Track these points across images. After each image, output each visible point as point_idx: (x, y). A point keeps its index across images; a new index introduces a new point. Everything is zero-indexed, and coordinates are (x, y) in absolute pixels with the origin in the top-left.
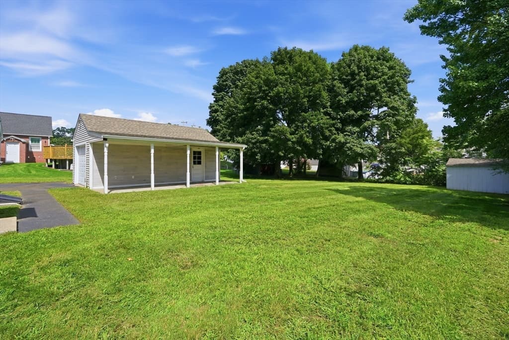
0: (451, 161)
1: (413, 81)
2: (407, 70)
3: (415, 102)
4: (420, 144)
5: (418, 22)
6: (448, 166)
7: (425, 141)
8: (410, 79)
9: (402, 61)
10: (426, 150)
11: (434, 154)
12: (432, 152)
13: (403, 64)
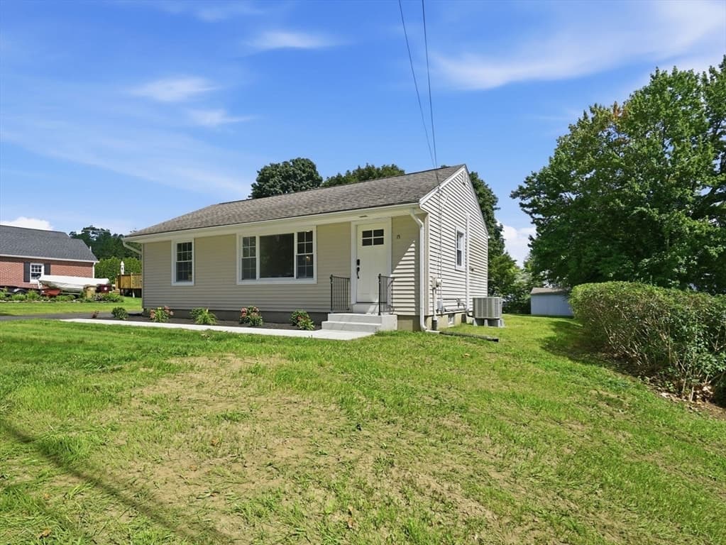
0: (535, 290)
1: (499, 208)
2: (495, 198)
3: (501, 230)
4: (506, 274)
5: (518, 200)
6: (533, 295)
7: (511, 270)
8: (498, 205)
9: (489, 187)
10: (513, 278)
11: (520, 283)
12: (518, 282)
13: (490, 190)
